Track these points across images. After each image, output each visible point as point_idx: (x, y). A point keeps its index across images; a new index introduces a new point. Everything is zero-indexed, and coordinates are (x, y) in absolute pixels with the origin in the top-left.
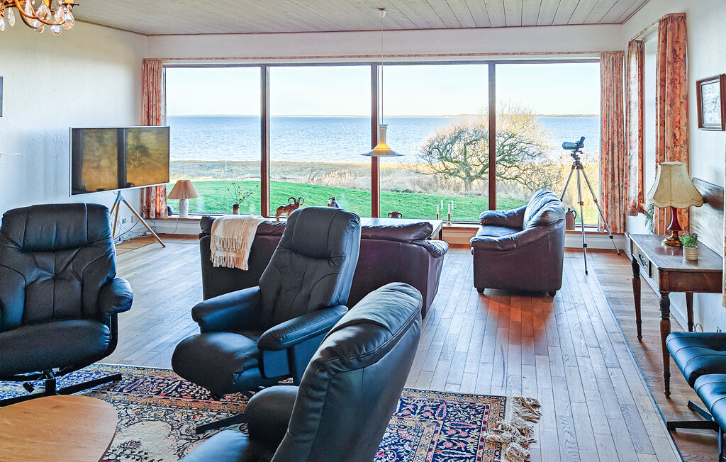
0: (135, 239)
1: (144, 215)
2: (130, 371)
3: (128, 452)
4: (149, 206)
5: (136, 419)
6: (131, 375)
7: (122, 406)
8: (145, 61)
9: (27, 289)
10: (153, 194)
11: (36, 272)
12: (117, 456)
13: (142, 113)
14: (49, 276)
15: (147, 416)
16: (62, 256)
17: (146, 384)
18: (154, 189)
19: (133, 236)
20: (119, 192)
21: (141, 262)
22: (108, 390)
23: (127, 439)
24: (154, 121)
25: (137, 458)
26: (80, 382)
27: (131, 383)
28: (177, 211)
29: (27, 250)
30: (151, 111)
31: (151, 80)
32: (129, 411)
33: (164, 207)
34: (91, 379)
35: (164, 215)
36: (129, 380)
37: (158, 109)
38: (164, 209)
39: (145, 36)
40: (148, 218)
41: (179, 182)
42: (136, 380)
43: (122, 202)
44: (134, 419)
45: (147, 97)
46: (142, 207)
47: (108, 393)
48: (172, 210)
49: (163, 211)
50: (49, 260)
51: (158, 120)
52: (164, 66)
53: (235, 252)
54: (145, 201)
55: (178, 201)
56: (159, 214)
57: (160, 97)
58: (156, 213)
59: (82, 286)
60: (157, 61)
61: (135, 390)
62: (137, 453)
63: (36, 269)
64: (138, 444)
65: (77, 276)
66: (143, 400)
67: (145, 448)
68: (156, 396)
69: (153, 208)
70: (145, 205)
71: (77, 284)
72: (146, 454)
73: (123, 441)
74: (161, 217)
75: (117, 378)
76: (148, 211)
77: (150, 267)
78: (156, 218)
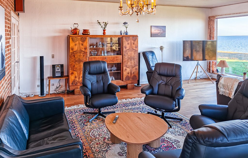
0: (205, 78)
1: (208, 71)
2: (186, 120)
3: (176, 143)
4: (210, 68)
5: (182, 134)
6: (185, 121)
7: (179, 129)
8: (209, 17)
9: (159, 85)
10: (211, 64)
11: (161, 81)
12: (172, 142)
13: (208, 35)
14: (164, 83)
15: (185, 135)
16: (168, 78)
17: (189, 125)
18: (212, 62)
19: (204, 77)
20: (198, 62)
21: (203, 86)
22: (178, 122)
23: (177, 139)
24: (212, 38)
25: (177, 146)
26: (172, 117)
27: (184, 123)
28: (220, 71)
29: (160, 74)
30: (211, 35)
31: (211, 24)
32: (181, 131)
33: (215, 69)
34: (175, 117)
35: (215, 72)
36: (184, 122)
37: (213, 34)
38: (215, 70)
39: (210, 9)
40: (209, 72)
41: (221, 61)
42: (186, 123)
43: (199, 65)
44: (181, 134)
45: (210, 30)
46: (207, 68)
47: (177, 123)
48: (219, 71)
49: (215, 71)
50: (165, 79)
51: (213, 38)
52: (216, 18)
53: (229, 90)
54: (208, 66)
55: (221, 68)
56: (214, 71)
57: (214, 30)
58: (212, 71)
59: (172, 88)
60: (214, 17)
61: (185, 126)
62: (178, 144)
63: (161, 80)
64: (179, 142)
65: (171, 85)
66: (186, 130)
67: (180, 144)
68: (190, 131)
69: (211, 69)
70: (208, 67)
71: (171, 87)
72: (180, 146)
73: (176, 139)
74: (214, 73)
75: (181, 120)
76: (210, 70)
77: (205, 89)
78: (212, 73)
